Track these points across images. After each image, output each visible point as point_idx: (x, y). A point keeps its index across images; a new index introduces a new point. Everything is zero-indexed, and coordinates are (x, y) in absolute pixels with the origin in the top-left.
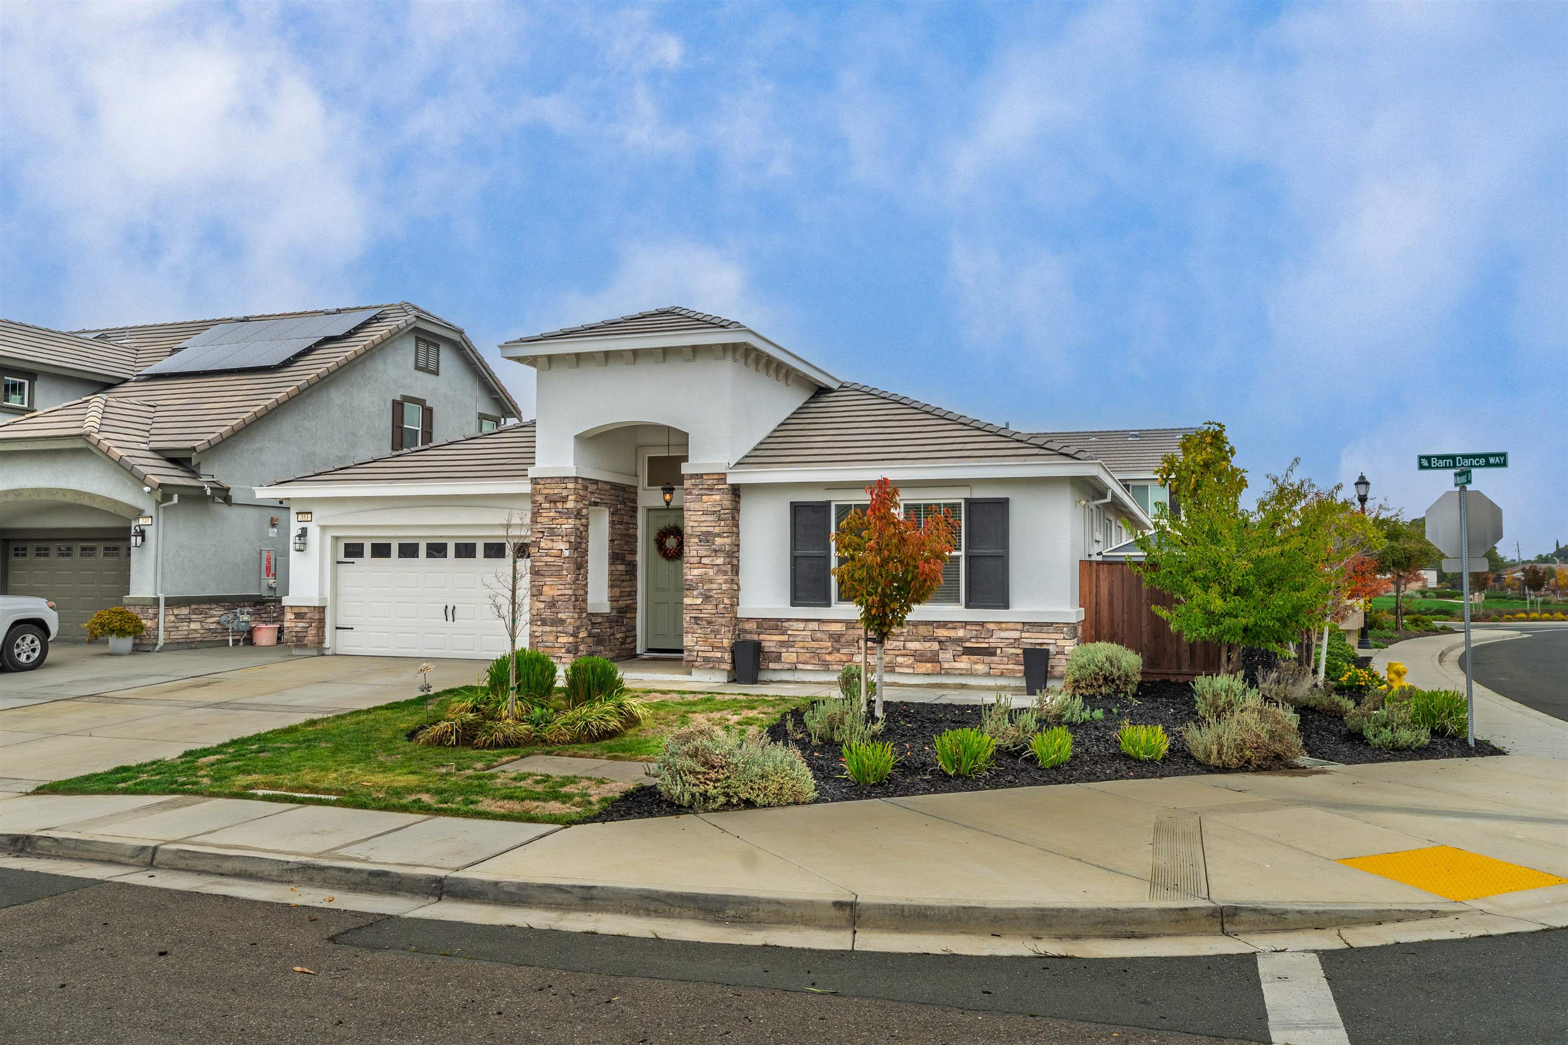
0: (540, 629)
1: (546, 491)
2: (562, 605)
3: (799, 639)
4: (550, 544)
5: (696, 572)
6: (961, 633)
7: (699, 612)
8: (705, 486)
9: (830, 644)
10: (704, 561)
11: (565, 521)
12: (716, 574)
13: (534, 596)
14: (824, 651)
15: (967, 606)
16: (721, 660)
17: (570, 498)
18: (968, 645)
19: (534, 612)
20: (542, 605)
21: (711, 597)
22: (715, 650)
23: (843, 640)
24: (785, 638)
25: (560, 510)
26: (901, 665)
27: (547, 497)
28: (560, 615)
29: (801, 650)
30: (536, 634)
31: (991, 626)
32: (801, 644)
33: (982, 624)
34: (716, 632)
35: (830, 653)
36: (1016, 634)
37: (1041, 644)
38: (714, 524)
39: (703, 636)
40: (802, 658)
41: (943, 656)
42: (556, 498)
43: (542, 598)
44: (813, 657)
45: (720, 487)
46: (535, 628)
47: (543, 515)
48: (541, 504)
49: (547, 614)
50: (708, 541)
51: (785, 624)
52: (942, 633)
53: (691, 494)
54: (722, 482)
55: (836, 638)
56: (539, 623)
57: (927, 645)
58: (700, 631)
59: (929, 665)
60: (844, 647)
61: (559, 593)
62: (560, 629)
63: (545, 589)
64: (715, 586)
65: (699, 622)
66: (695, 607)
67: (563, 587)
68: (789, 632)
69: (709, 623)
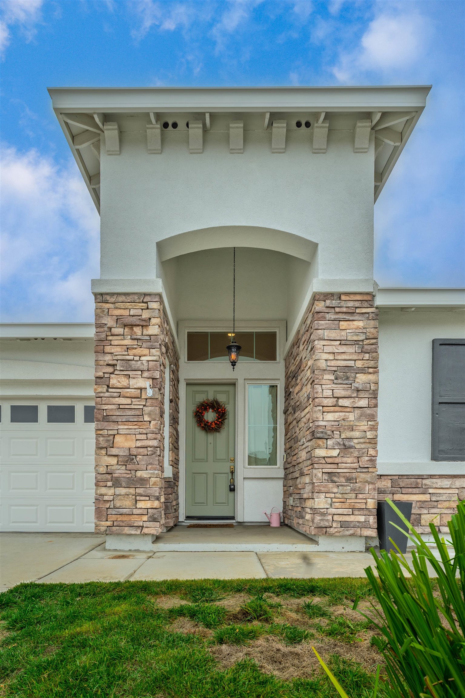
0: (111, 491)
1: (117, 312)
2: (142, 460)
3: (444, 498)
4: (125, 382)
5: (330, 417)
7: (335, 466)
8: (344, 310)
10: (341, 402)
11: (146, 351)
12: (359, 419)
13: (102, 448)
16: (365, 525)
17: (153, 321)
19: (102, 470)
20: (114, 461)
21: (351, 447)
22: (356, 512)
24: (426, 497)
25: (138, 337)
27: (119, 319)
28: (139, 474)
30: (106, 498)
32: (446, 504)
34: (357, 492)
38: (355, 357)
39: (340, 496)
42: (134, 320)
43: (114, 451)
45: (364, 310)
46: (103, 490)
48: (110, 329)
49: (120, 472)
50: (347, 378)
51: (427, 482)
53: (324, 319)
54: (366, 304)
56: (109, 484)
58: (335, 490)
61: (139, 444)
62: (139, 491)
63: (118, 439)
64: (356, 434)
65: (335, 479)
66: (329, 460)
67: (144, 437)
68: (431, 491)
69: (349, 480)
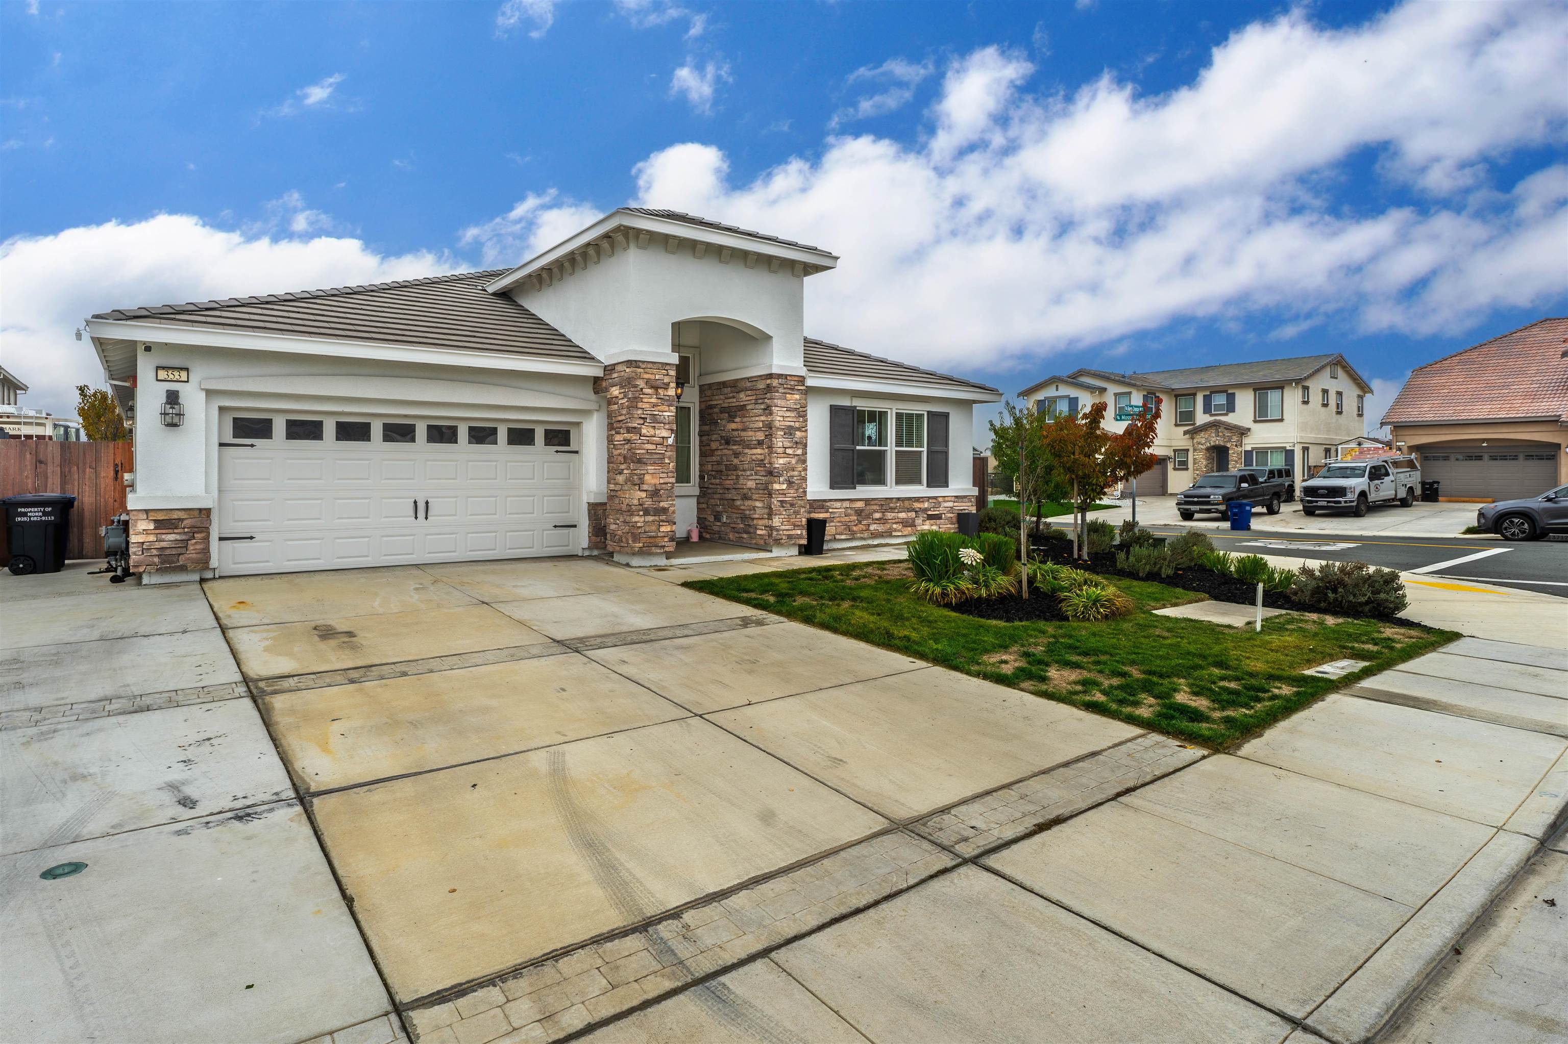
0: (642, 519)
1: (646, 376)
2: (663, 494)
3: (837, 515)
4: (652, 432)
5: (781, 461)
6: (926, 505)
7: (783, 496)
8: (789, 386)
9: (856, 518)
10: (789, 451)
11: (667, 408)
12: (796, 463)
13: (635, 485)
14: (853, 524)
15: (928, 486)
16: (800, 537)
18: (930, 513)
20: (644, 495)
21: (793, 482)
22: (796, 528)
23: (863, 514)
24: (828, 515)
25: (662, 397)
26: (895, 530)
27: (648, 382)
28: (662, 504)
29: (838, 524)
30: (639, 525)
31: (940, 499)
33: (935, 498)
34: (797, 513)
35: (855, 525)
36: (951, 504)
37: (961, 510)
38: (795, 420)
39: (787, 517)
40: (839, 530)
41: (919, 521)
42: (658, 383)
43: (645, 487)
44: (845, 529)
45: (799, 388)
47: (645, 400)
48: (642, 389)
49: (648, 503)
50: (791, 435)
51: (828, 504)
52: (917, 505)
53: (778, 392)
54: (800, 384)
55: (859, 512)
56: (641, 513)
57: (910, 514)
58: (784, 513)
59: (910, 529)
60: (864, 519)
61: (662, 481)
62: (663, 518)
63: (647, 477)
64: (796, 473)
65: (784, 505)
66: (781, 492)
67: (665, 475)
68: (830, 510)
69: (792, 505)
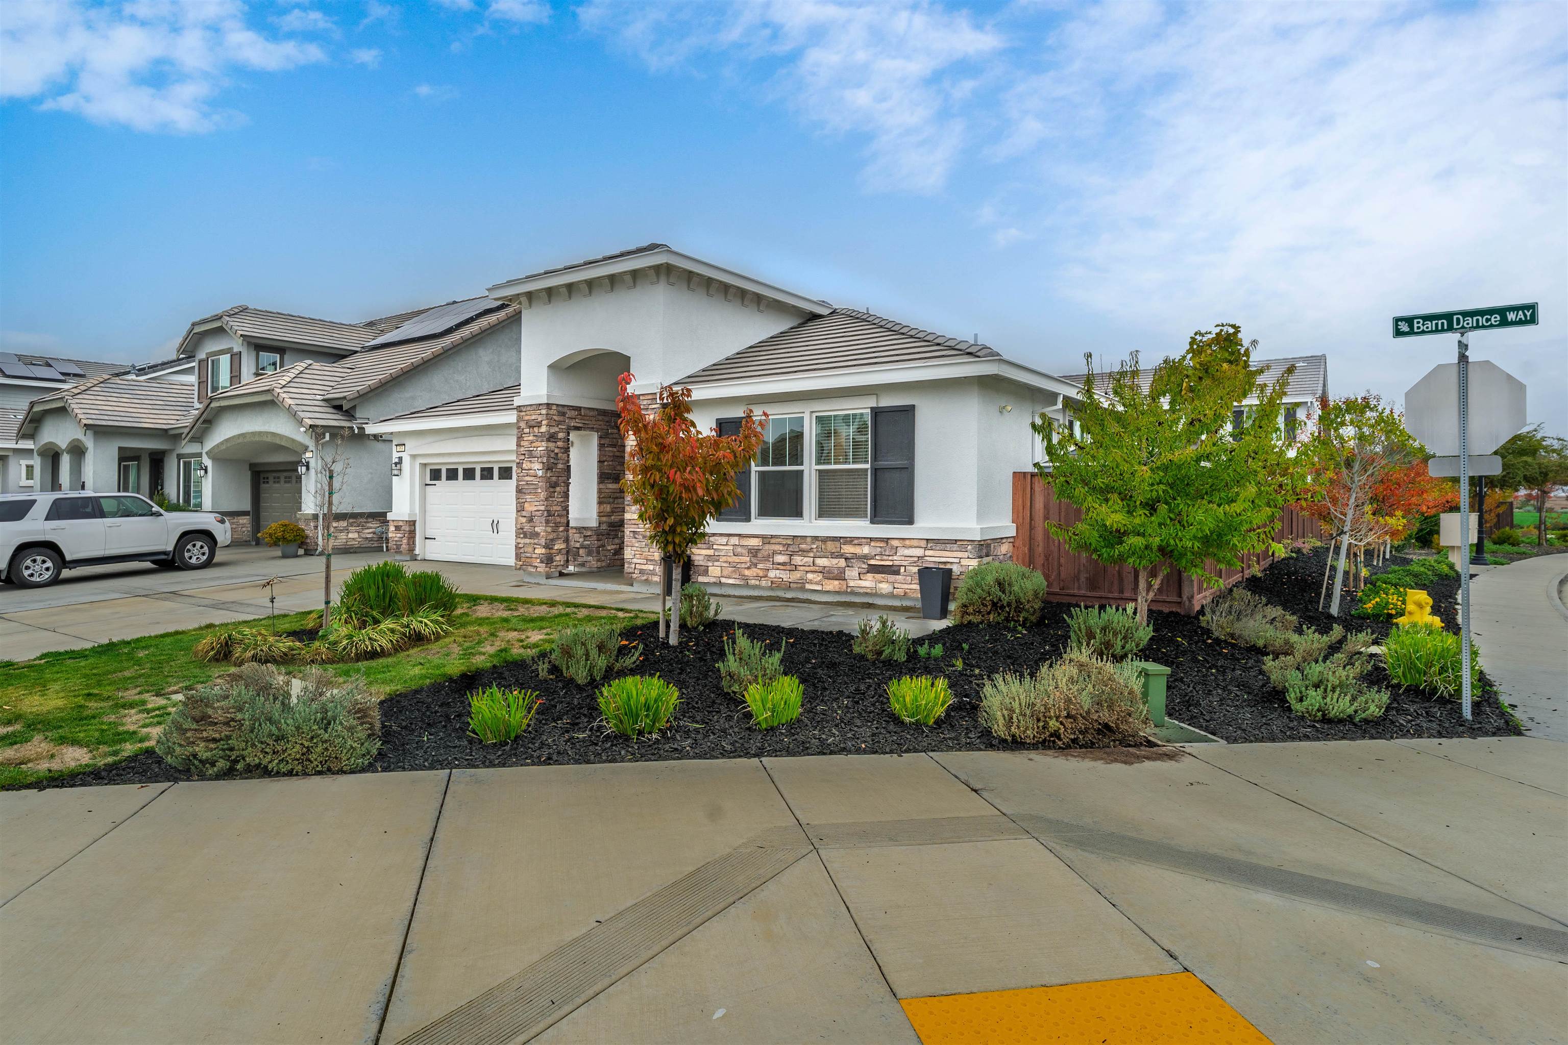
0: (522, 541)
1: (527, 418)
2: (538, 520)
3: (722, 553)
4: (529, 466)
6: (866, 550)
7: (637, 526)
9: (748, 559)
11: (540, 444)
13: (519, 511)
14: (743, 566)
15: (872, 522)
16: (655, 573)
17: (544, 422)
18: (872, 562)
19: (519, 526)
20: (524, 520)
22: (649, 563)
23: (760, 555)
24: (710, 552)
25: (536, 434)
26: (811, 582)
27: (527, 422)
28: (536, 529)
29: (724, 565)
30: (520, 546)
31: (895, 543)
32: (724, 559)
33: (887, 540)
34: (651, 547)
35: (748, 568)
36: (919, 552)
37: (945, 563)
39: (639, 549)
40: (725, 573)
41: (852, 573)
42: (533, 423)
43: (524, 513)
44: (734, 571)
45: (654, 406)
46: (519, 540)
47: (525, 439)
48: (523, 430)
49: (527, 528)
51: (711, 539)
52: (848, 549)
55: (754, 552)
56: (522, 536)
57: (835, 561)
58: (637, 545)
59: (836, 582)
60: (760, 562)
61: (536, 509)
62: (536, 541)
63: (526, 505)
65: (637, 536)
67: (538, 504)
68: (715, 547)
